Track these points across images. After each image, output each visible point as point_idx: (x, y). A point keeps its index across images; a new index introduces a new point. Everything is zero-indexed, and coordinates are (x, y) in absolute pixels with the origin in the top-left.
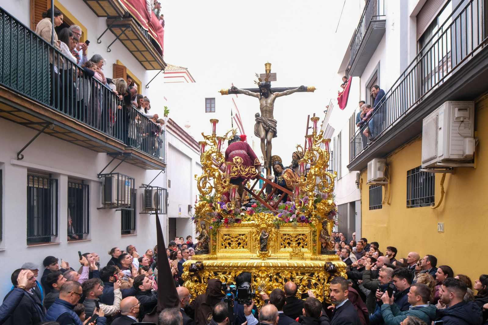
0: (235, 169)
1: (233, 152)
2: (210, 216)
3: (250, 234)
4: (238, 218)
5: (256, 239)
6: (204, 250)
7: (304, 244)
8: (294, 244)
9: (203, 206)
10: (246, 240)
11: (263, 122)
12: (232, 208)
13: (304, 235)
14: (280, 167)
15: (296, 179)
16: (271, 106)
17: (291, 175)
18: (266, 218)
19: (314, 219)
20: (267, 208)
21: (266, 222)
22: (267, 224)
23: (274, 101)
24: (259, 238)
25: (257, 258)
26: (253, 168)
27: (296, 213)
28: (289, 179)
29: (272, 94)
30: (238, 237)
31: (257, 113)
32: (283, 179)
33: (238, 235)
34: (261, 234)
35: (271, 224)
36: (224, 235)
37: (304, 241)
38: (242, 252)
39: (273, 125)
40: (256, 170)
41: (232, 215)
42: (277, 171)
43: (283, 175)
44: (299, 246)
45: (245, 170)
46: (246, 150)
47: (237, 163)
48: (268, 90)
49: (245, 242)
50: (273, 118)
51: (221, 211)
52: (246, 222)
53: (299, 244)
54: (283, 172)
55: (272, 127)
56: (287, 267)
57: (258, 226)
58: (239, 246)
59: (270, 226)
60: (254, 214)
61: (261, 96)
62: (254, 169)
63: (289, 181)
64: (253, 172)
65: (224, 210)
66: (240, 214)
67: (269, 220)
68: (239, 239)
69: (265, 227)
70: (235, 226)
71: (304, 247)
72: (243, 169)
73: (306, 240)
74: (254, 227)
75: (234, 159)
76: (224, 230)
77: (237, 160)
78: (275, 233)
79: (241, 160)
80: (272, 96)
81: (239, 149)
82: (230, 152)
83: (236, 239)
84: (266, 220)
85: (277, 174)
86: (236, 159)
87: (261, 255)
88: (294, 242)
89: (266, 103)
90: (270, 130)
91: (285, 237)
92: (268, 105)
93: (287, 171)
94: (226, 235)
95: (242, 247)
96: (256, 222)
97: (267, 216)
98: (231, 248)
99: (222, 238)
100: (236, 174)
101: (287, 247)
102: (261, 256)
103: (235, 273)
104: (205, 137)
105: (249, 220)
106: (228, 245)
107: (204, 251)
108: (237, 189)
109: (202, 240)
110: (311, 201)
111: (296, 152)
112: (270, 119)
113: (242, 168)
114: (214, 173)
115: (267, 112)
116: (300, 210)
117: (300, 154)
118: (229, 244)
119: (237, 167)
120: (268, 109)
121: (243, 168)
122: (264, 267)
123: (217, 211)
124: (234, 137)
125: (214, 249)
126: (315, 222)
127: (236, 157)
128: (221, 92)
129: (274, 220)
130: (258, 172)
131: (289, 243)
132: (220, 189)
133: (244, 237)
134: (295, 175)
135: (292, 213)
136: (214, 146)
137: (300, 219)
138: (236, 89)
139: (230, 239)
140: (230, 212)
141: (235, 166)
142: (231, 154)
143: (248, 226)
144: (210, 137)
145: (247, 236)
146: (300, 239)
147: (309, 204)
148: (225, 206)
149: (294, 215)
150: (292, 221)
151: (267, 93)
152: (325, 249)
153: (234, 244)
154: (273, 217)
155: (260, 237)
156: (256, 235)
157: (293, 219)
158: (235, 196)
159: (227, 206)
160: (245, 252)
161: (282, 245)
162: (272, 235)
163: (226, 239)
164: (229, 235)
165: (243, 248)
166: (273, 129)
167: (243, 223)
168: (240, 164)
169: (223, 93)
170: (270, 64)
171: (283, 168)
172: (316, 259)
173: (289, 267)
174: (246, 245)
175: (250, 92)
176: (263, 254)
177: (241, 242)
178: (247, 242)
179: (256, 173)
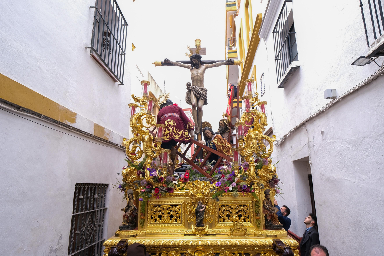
0: (167, 132)
1: (166, 115)
2: (139, 184)
3: (184, 205)
4: (170, 187)
5: (190, 211)
6: (130, 224)
7: (245, 217)
8: (235, 217)
9: (131, 172)
10: (180, 212)
11: (194, 91)
12: (163, 176)
13: (246, 205)
14: (210, 132)
15: (226, 144)
16: (201, 76)
17: (221, 140)
18: (202, 187)
19: (257, 187)
20: (202, 175)
21: (202, 191)
22: (203, 194)
23: (204, 71)
24: (194, 210)
25: (192, 234)
26: (186, 131)
27: (236, 181)
28: (219, 144)
29: (202, 65)
30: (170, 209)
31: (188, 83)
32: (213, 144)
33: (170, 206)
34: (196, 206)
35: (208, 193)
36: (154, 206)
37: (245, 213)
38: (175, 227)
39: (204, 93)
40: (189, 134)
41: (163, 183)
42: (208, 136)
43: (213, 140)
44: (240, 219)
45: (178, 133)
46: (179, 113)
47: (170, 125)
48: (199, 61)
49: (178, 215)
50: (203, 87)
51: (151, 179)
52: (179, 192)
53: (240, 216)
54: (213, 137)
55: (203, 95)
56: (228, 246)
57: (193, 196)
58: (171, 220)
59: (206, 196)
60: (189, 181)
61: (192, 67)
62: (187, 133)
63: (220, 146)
64: (186, 136)
65: (154, 178)
66: (172, 182)
67: (206, 189)
68: (171, 211)
69: (201, 197)
70: (167, 196)
71: (246, 220)
72: (176, 132)
73: (248, 211)
74: (188, 197)
75: (166, 122)
76: (154, 201)
77: (170, 123)
78: (212, 205)
79: (173, 123)
80: (203, 67)
81: (171, 113)
82: (162, 115)
83: (168, 211)
84: (202, 188)
85: (208, 139)
86: (168, 122)
87: (197, 231)
88: (234, 214)
89: (197, 73)
90: (201, 98)
91: (224, 208)
92: (199, 75)
93: (217, 136)
94: (156, 206)
95: (174, 221)
96: (191, 192)
97: (203, 184)
98: (162, 221)
99: (152, 210)
100: (168, 137)
101: (226, 221)
102: (197, 233)
103: (167, 253)
104: (135, 99)
105: (183, 189)
106: (158, 218)
107: (130, 226)
108: (169, 154)
109: (129, 213)
110: (252, 167)
111: (223, 120)
112: (201, 87)
113: (174, 130)
114: (143, 136)
115: (198, 81)
116: (241, 177)
117: (227, 121)
118: (160, 217)
119: (169, 130)
120: (199, 78)
121: (176, 130)
122: (202, 246)
123: (147, 179)
124: (166, 101)
125: (142, 223)
126: (257, 191)
127: (169, 120)
128: (154, 63)
129: (211, 189)
130: (190, 136)
131: (228, 216)
132: (150, 154)
133: (176, 209)
134: (224, 140)
135: (231, 181)
136: (144, 109)
137: (241, 188)
138: (169, 61)
139: (160, 211)
140: (161, 180)
141: (167, 129)
142: (163, 117)
143: (181, 196)
144: (141, 99)
145: (180, 207)
146: (241, 211)
147: (250, 170)
148: (156, 174)
149: (234, 183)
150: (232, 191)
151: (198, 64)
152: (270, 223)
153: (165, 217)
154: (210, 185)
155: (196, 209)
156: (190, 207)
157: (233, 187)
158: (166, 162)
159: (158, 173)
160: (178, 227)
161: (220, 217)
162: (209, 207)
163: (156, 211)
164: (159, 206)
165: (176, 221)
166: (204, 97)
167: (175, 192)
168: (172, 127)
169: (157, 65)
170: (200, 41)
171: (213, 134)
172: (261, 236)
173: (231, 246)
174: (179, 218)
175: (182, 64)
176: (200, 229)
177: (174, 214)
178: (180, 214)
179: (189, 137)
